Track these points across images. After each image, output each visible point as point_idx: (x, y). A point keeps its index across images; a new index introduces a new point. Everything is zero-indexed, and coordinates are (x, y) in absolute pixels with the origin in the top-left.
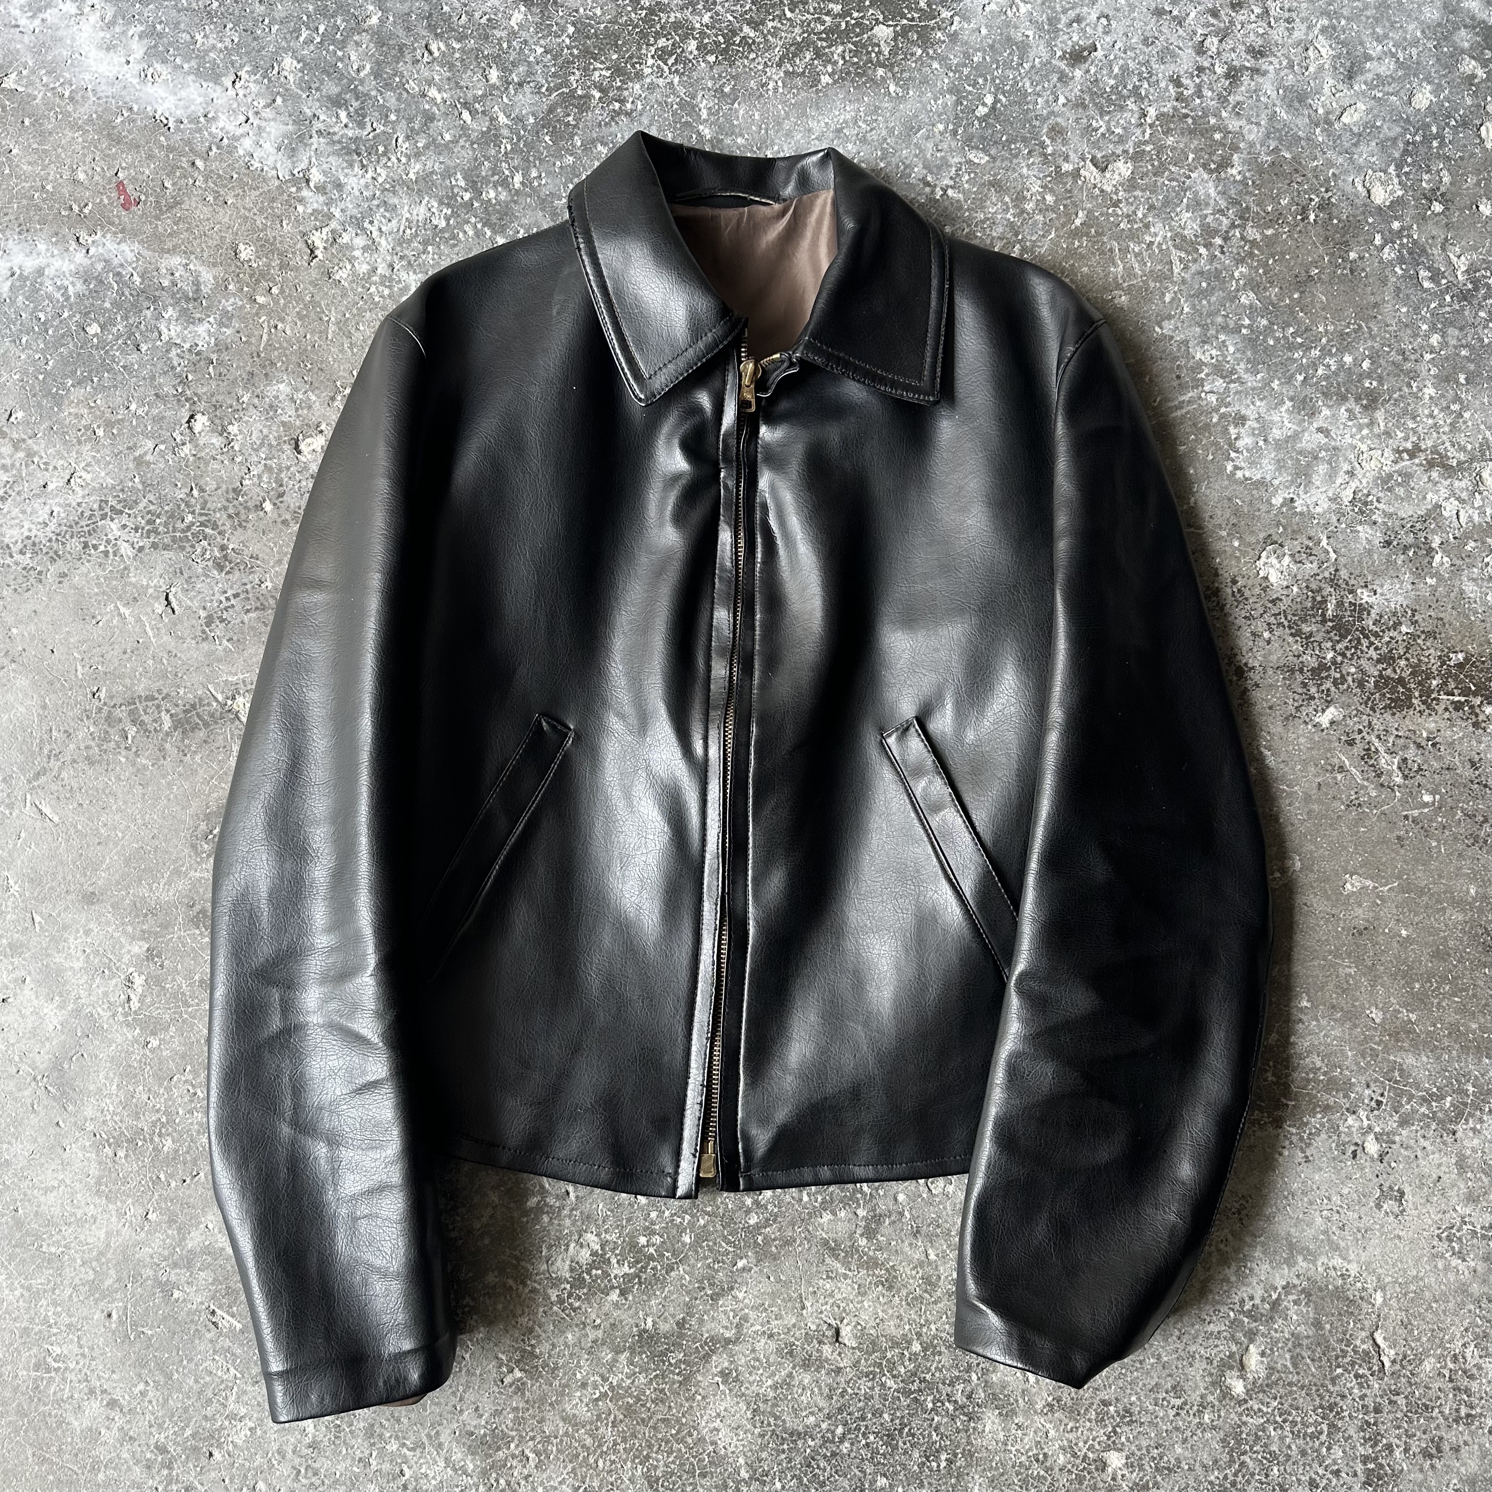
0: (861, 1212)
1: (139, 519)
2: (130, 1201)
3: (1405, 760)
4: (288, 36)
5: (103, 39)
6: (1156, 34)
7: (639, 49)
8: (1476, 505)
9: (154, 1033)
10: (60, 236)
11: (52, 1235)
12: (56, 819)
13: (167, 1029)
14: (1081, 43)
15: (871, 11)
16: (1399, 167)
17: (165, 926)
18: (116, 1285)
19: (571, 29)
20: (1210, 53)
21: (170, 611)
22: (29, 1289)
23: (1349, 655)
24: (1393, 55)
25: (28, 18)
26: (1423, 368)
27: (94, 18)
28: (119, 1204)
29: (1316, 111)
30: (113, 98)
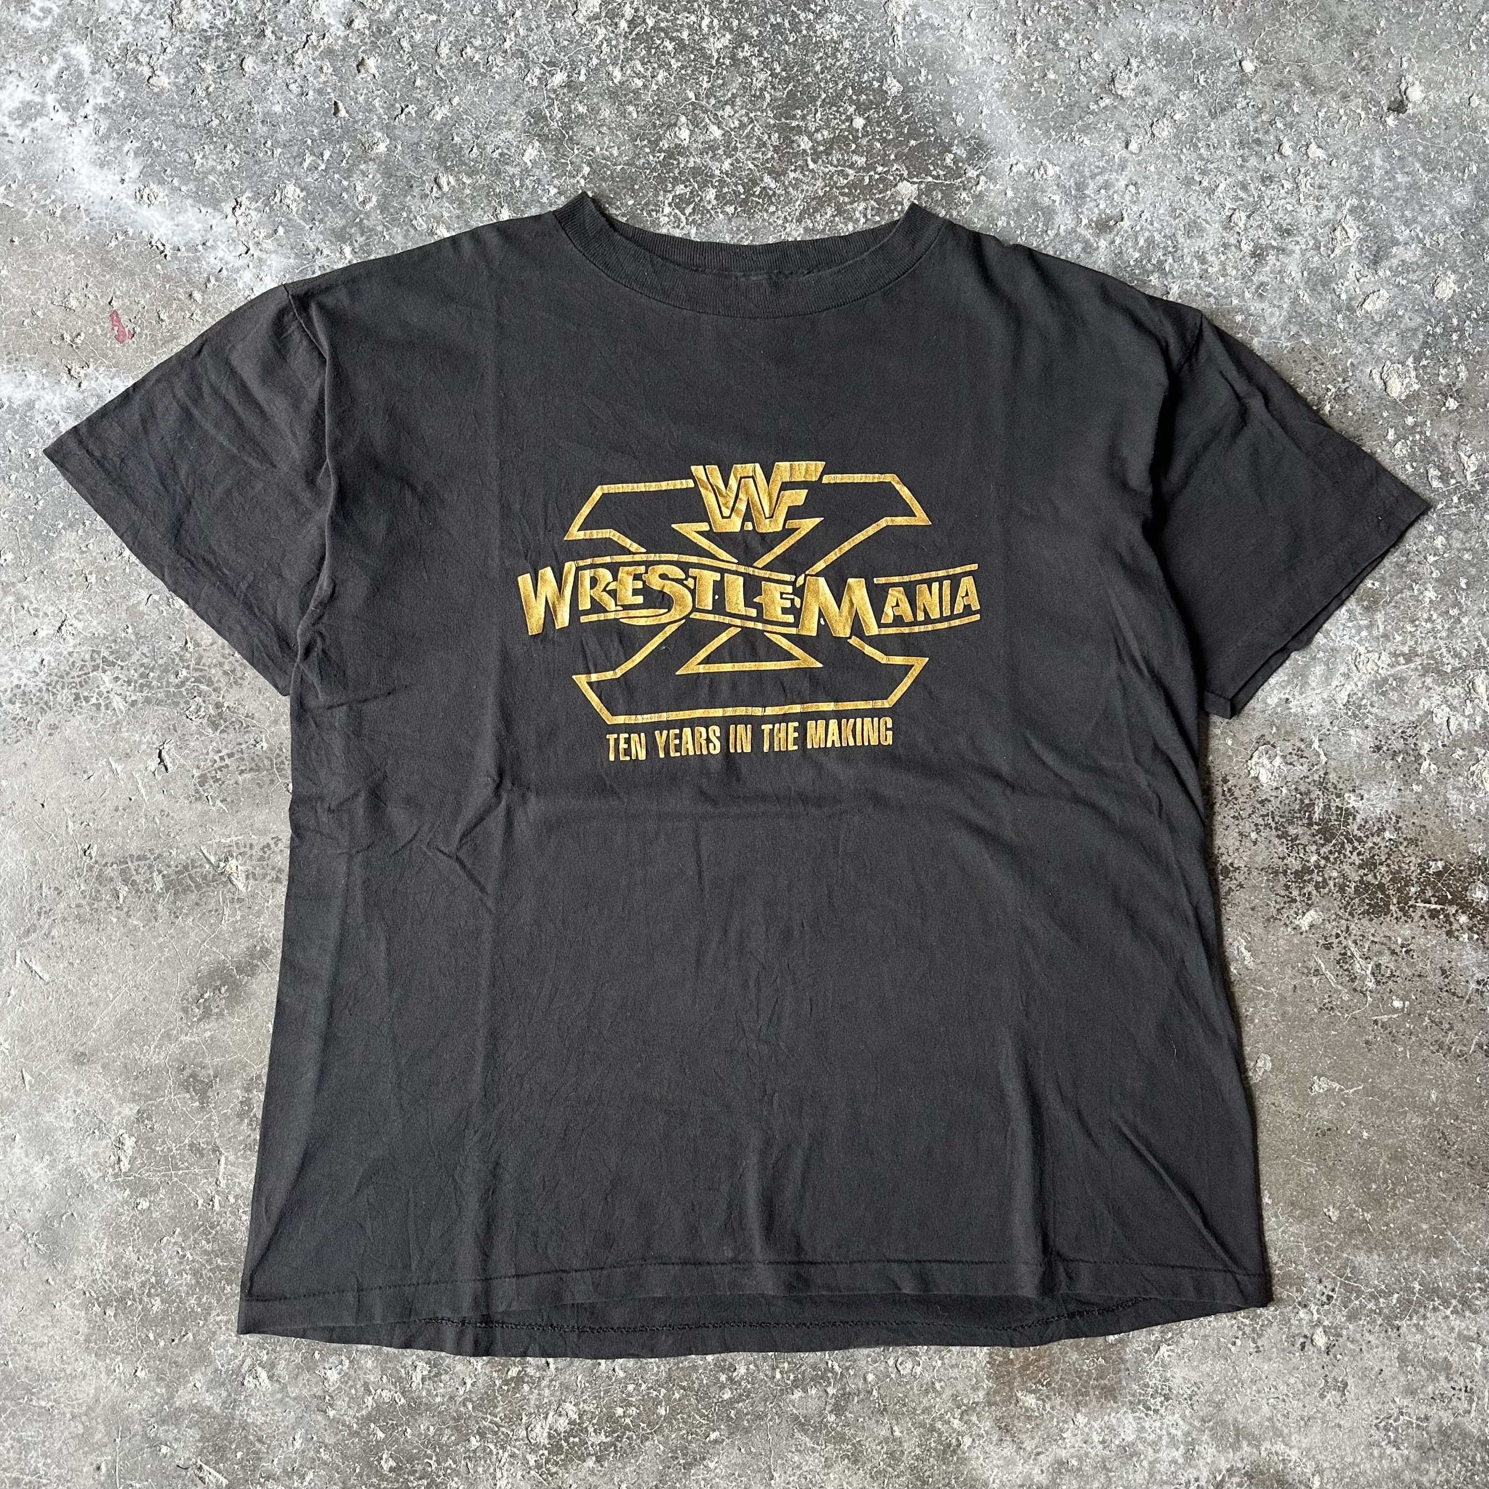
0: (831, 1391)
1: (132, 672)
2: (119, 1358)
3: (1378, 966)
4: (291, 161)
5: (96, 154)
6: (1184, 206)
7: (656, 195)
8: (1467, 713)
9: (143, 1195)
10: (51, 366)
11: (42, 1390)
12: (46, 977)
13: (157, 1192)
14: (1108, 211)
15: (896, 166)
16: (1417, 360)
17: (155, 1089)
18: (106, 1439)
19: (586, 170)
20: (1237, 229)
21: (163, 769)
22: (19, 1440)
23: (1332, 860)
24: (1420, 241)
25: (17, 126)
26: (1424, 570)
27: (87, 130)
28: (108, 1361)
29: (1339, 296)
30: (107, 219)
